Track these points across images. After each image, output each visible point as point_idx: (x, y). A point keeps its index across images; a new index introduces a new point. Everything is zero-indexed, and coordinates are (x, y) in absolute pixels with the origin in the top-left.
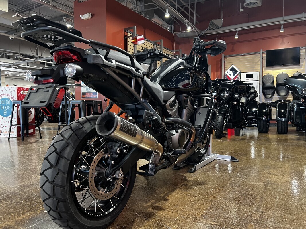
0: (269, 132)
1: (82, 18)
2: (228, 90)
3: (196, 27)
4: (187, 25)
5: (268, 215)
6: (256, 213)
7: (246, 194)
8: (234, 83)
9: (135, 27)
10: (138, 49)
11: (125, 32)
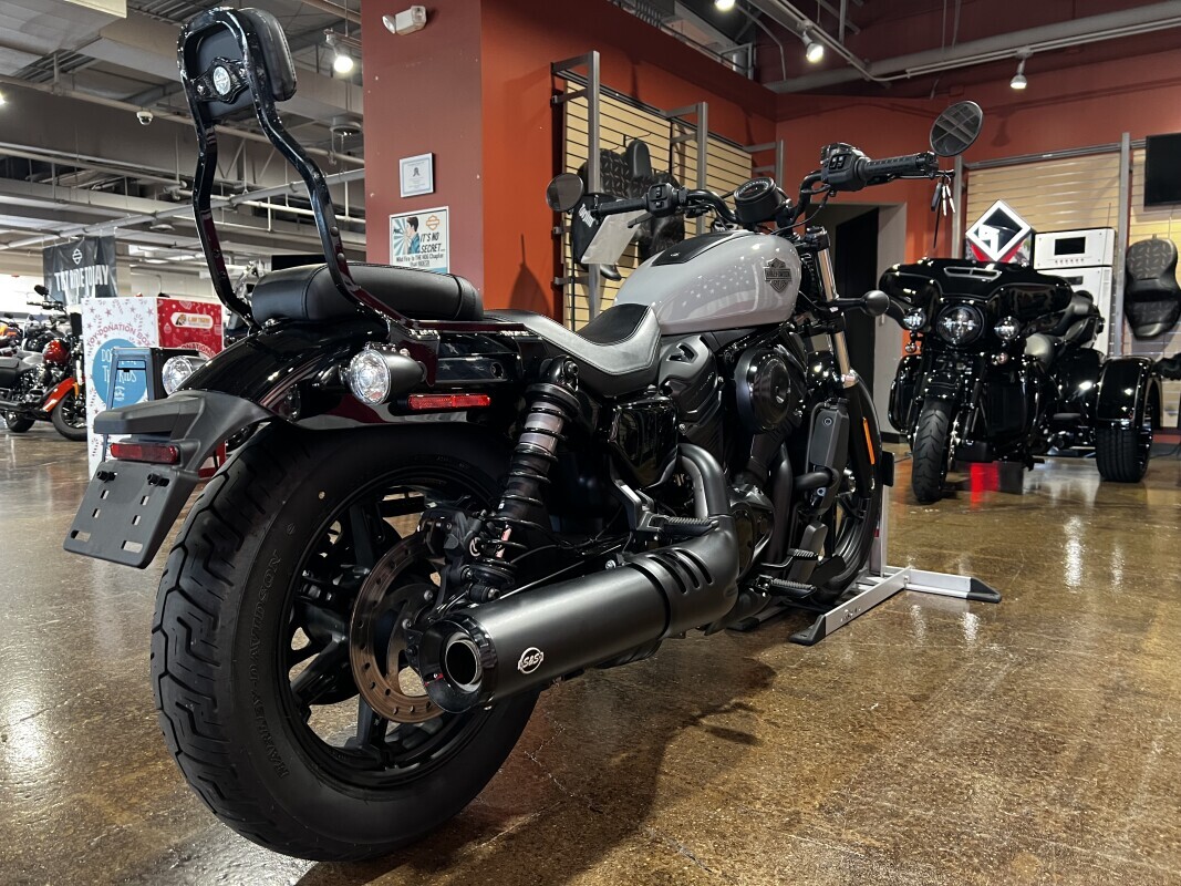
0: (1145, 481)
1: (391, 28)
2: (972, 302)
3: (845, 46)
4: (806, 39)
5: (1107, 820)
6: (1056, 809)
7: (1017, 729)
8: (999, 273)
9: (596, 55)
10: (604, 145)
11: (556, 78)
